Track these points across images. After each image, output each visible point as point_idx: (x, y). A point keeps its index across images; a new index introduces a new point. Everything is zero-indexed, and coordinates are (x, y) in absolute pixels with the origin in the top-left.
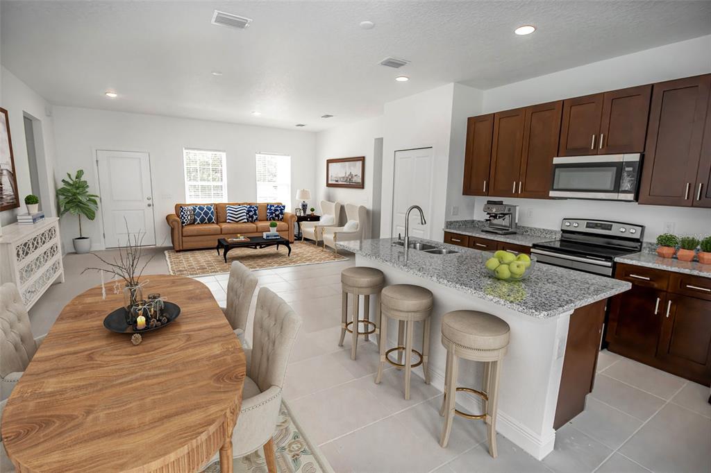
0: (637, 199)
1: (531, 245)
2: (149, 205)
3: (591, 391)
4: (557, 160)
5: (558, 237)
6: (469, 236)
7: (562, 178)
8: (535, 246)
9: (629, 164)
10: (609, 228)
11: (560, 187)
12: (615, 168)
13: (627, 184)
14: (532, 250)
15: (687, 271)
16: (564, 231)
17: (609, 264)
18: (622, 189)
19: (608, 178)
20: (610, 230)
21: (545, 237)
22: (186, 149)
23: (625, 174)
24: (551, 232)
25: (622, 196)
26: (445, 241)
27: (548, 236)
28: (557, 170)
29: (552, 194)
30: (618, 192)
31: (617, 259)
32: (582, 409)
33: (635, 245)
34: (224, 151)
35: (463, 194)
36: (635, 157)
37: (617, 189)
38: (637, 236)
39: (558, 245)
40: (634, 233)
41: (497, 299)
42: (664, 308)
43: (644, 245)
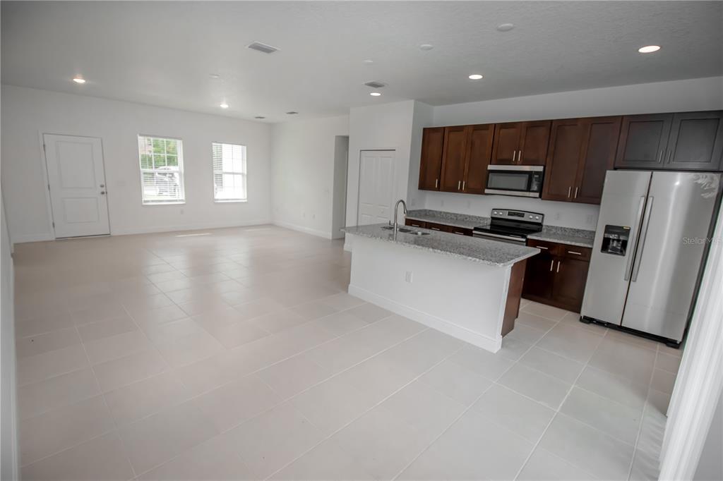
0: (540, 197)
1: (473, 228)
2: (103, 193)
3: (517, 317)
4: (490, 167)
5: (489, 222)
6: (426, 222)
7: (494, 180)
8: (476, 229)
9: (537, 173)
10: (522, 215)
11: (493, 186)
12: (527, 176)
13: (535, 187)
14: (474, 232)
15: (568, 243)
16: (493, 218)
17: (524, 240)
18: (532, 190)
19: (522, 182)
20: (523, 217)
21: (480, 223)
22: (141, 135)
23: (534, 180)
24: (484, 219)
25: (532, 194)
26: (406, 224)
27: (482, 221)
28: (490, 175)
29: (487, 191)
30: (530, 191)
31: (529, 237)
32: (512, 329)
33: (538, 227)
34: (180, 139)
35: (419, 189)
36: (540, 169)
37: (529, 189)
38: (540, 221)
39: (488, 228)
40: (537, 219)
41: (474, 259)
42: (556, 267)
43: (544, 227)
